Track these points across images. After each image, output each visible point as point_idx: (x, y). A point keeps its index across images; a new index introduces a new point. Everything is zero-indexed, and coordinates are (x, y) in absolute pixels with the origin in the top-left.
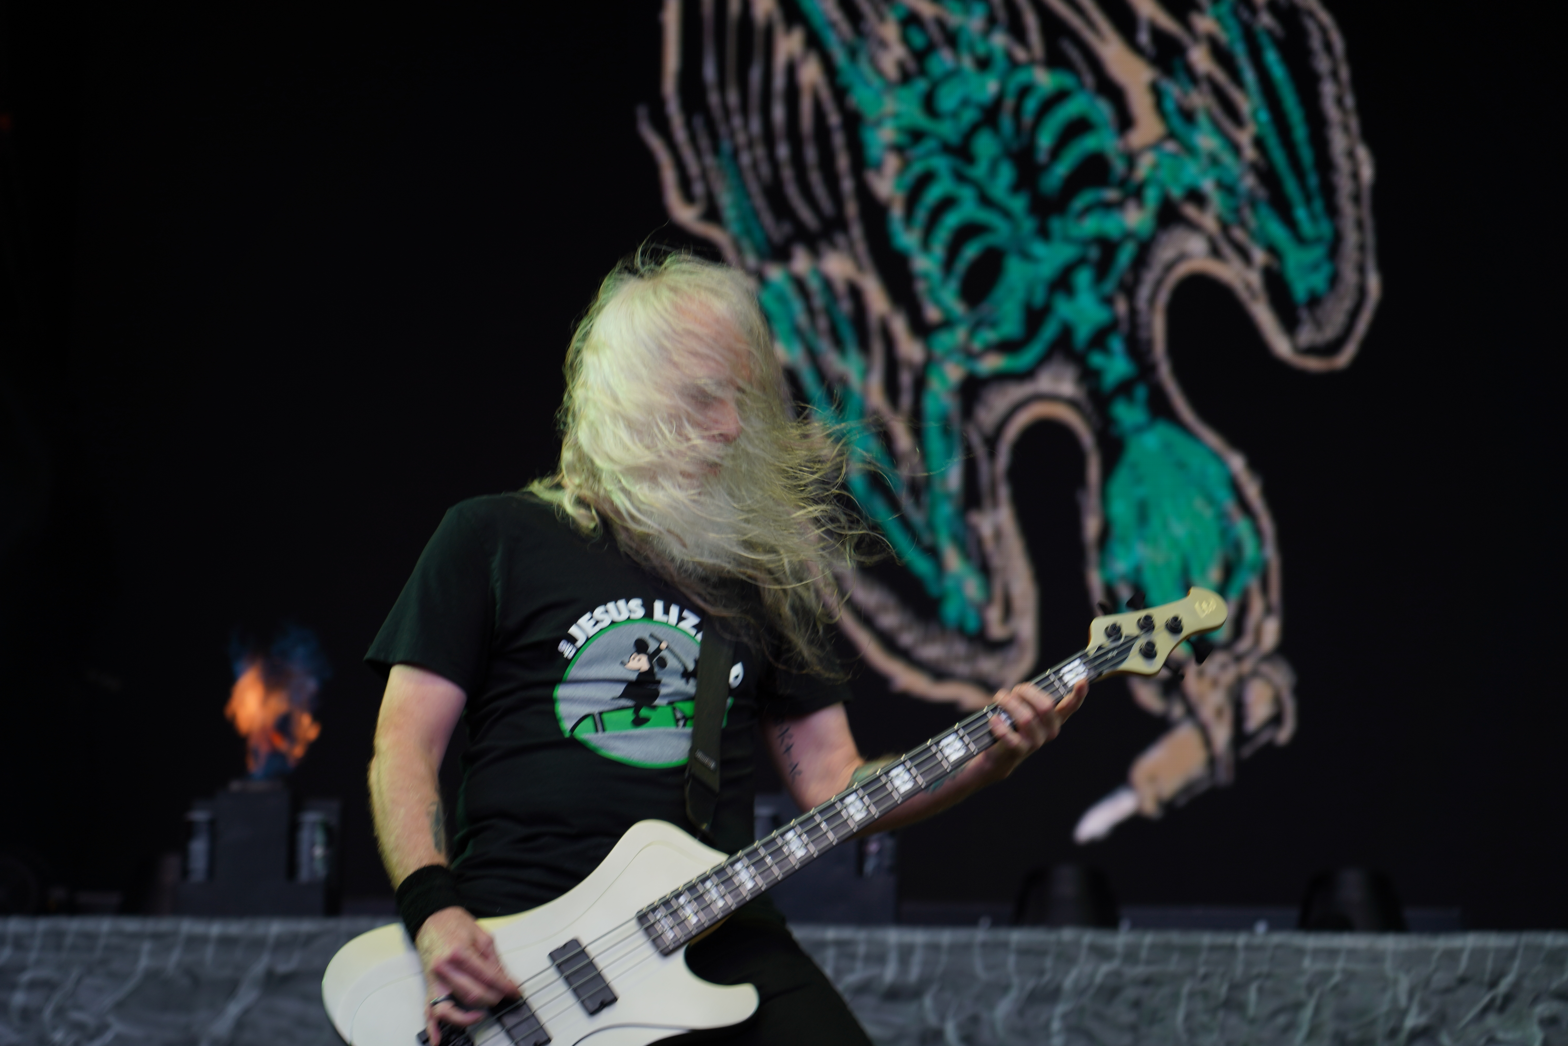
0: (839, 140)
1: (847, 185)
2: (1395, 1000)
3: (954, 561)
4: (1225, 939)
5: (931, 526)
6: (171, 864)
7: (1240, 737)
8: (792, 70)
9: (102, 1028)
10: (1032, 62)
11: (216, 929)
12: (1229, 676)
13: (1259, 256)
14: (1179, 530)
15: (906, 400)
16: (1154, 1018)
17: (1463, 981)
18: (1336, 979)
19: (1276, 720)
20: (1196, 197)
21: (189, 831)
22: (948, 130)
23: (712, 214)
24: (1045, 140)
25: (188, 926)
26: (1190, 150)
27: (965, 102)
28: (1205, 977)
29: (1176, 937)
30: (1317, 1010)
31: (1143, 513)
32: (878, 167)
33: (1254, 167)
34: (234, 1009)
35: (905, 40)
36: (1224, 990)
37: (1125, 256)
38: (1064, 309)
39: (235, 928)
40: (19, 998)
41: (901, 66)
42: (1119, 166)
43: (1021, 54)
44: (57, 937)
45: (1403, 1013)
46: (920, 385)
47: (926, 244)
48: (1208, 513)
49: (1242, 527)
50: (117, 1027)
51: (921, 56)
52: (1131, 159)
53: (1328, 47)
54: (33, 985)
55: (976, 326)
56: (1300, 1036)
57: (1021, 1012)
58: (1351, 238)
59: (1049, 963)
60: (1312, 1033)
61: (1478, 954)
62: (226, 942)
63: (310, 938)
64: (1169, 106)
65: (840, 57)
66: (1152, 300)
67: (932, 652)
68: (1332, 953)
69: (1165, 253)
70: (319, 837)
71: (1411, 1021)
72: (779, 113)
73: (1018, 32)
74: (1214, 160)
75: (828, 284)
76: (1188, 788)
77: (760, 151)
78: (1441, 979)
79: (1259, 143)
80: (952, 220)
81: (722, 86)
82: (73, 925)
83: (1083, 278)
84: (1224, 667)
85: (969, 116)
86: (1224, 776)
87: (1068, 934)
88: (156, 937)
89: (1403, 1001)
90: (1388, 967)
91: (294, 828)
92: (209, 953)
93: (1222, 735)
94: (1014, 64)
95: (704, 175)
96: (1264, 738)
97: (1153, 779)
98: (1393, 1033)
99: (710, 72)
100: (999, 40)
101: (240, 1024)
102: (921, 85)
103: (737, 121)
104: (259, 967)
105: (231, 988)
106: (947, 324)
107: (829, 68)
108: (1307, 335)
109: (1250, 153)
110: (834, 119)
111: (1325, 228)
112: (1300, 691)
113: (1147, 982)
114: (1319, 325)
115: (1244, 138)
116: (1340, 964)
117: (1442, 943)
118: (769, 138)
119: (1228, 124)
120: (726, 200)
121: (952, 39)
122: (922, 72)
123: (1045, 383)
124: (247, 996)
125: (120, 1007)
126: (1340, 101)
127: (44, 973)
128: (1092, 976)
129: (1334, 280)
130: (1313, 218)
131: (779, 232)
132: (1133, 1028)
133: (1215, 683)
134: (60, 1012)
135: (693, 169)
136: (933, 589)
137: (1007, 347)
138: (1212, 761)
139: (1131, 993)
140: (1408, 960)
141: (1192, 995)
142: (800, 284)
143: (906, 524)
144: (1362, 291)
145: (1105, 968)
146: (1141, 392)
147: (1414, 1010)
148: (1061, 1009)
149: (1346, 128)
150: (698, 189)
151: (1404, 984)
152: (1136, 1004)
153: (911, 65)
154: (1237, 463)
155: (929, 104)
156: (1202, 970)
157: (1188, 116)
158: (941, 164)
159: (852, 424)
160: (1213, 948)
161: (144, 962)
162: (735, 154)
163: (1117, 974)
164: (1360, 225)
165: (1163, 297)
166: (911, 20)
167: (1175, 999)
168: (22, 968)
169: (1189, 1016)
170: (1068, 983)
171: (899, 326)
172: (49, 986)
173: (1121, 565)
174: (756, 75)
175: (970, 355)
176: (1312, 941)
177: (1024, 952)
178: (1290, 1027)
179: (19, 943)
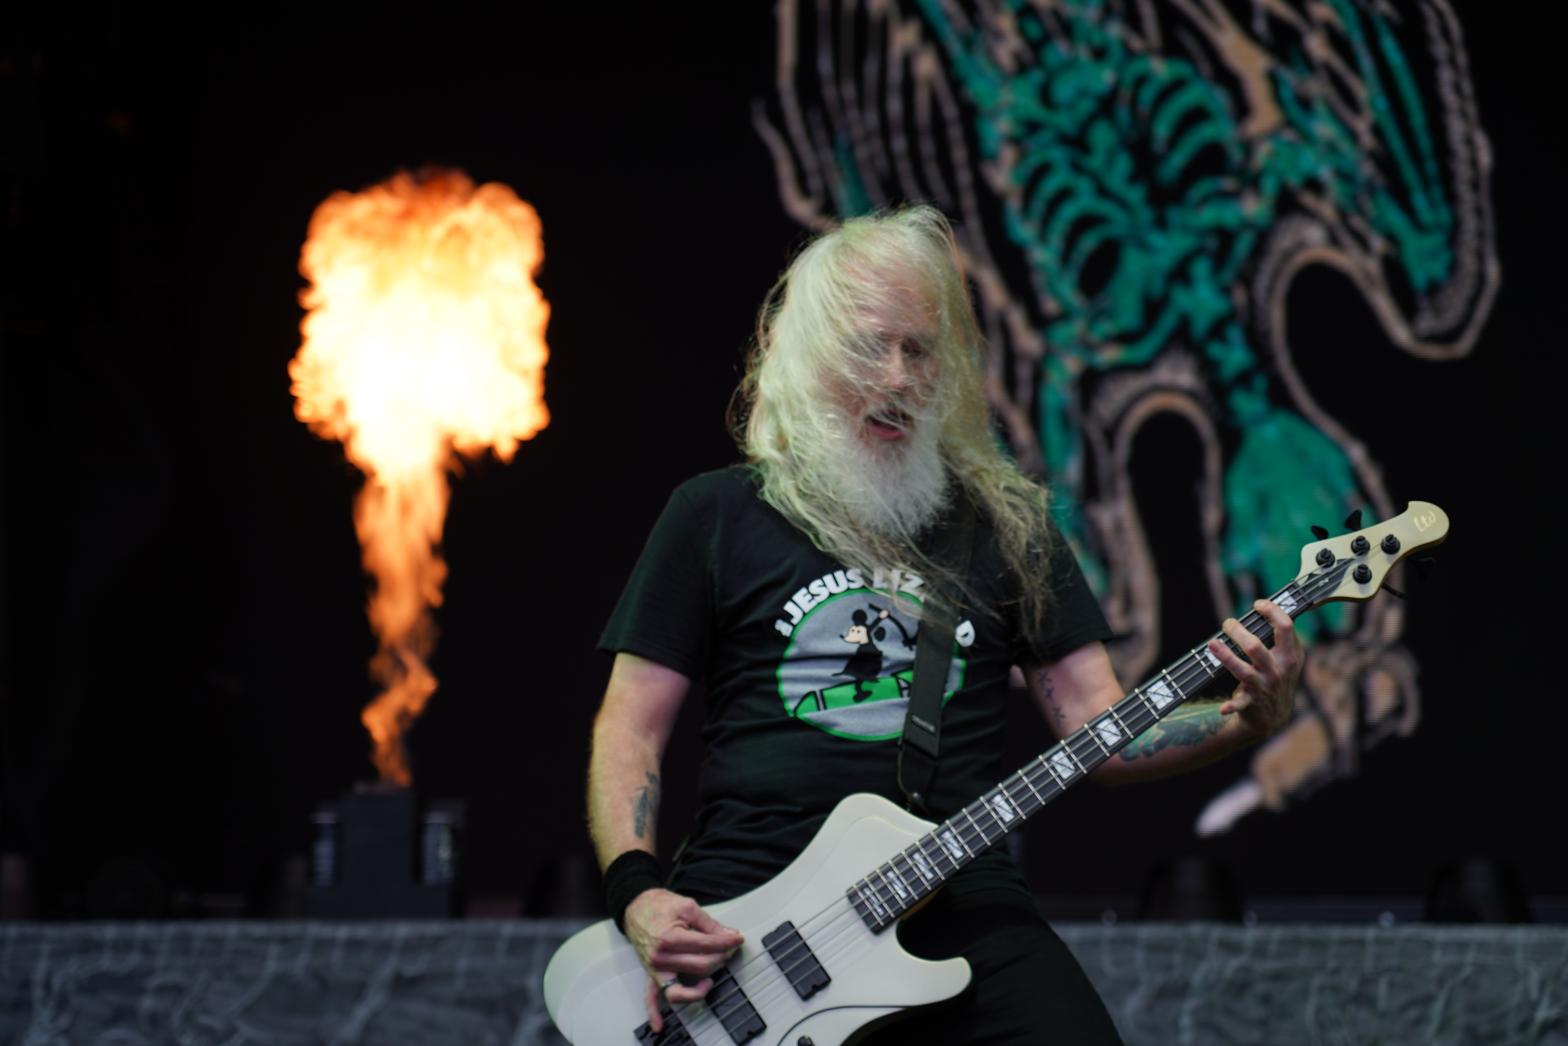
0: (955, 132)
1: (964, 177)
2: (1526, 992)
4: (1354, 932)
6: (295, 869)
7: (1362, 727)
8: (908, 62)
9: (231, 1032)
10: (1149, 52)
11: (343, 932)
12: (1350, 667)
13: (1378, 244)
14: (1299, 519)
15: (1024, 393)
16: (1284, 1013)
18: (1467, 971)
19: (1398, 711)
20: (1314, 185)
21: (314, 833)
22: (1065, 121)
23: (829, 208)
24: (1162, 129)
25: (316, 929)
26: (1306, 138)
27: (1082, 93)
28: (1336, 971)
29: (1305, 931)
30: (1448, 1003)
31: (1263, 504)
32: (994, 158)
33: (1373, 156)
34: (361, 1013)
35: (1021, 31)
36: (1354, 984)
37: (1243, 246)
38: (1182, 299)
39: (363, 931)
40: (147, 1003)
41: (1018, 58)
42: (1236, 155)
43: (1136, 43)
44: (184, 941)
45: (1534, 1006)
46: (1038, 377)
47: (1043, 236)
48: (1328, 502)
50: (246, 1031)
51: (1036, 46)
52: (1248, 147)
53: (1445, 32)
54: (162, 990)
55: (1096, 316)
56: (1430, 1029)
57: (1150, 1006)
58: (1470, 224)
59: (1177, 958)
60: (1444, 1026)
62: (354, 945)
63: (436, 942)
64: (1287, 94)
65: (955, 48)
66: (1270, 290)
68: (1462, 946)
69: (1283, 241)
70: (445, 838)
71: (1543, 1014)
72: (895, 106)
73: (1133, 21)
74: (1331, 148)
76: (1311, 781)
77: (877, 144)
79: (1377, 130)
80: (1069, 212)
81: (838, 79)
82: (200, 930)
83: (1201, 268)
84: (1346, 657)
85: (1086, 107)
86: (1348, 767)
87: (1196, 929)
88: (284, 940)
89: (1534, 993)
90: (1519, 959)
91: (419, 830)
92: (337, 957)
93: (1344, 726)
94: (1130, 54)
95: (822, 170)
96: (1386, 730)
97: (1275, 770)
98: (1525, 1026)
99: (825, 65)
100: (1115, 30)
101: (369, 1027)
102: (1036, 77)
103: (853, 114)
104: (388, 968)
105: (358, 991)
106: (1065, 316)
107: (945, 60)
108: (1427, 323)
109: (1368, 140)
110: (950, 111)
111: (1444, 216)
112: (1424, 681)
113: (1277, 976)
114: (1438, 312)
115: (1362, 125)
116: (1470, 957)
118: (885, 130)
119: (1345, 112)
120: (843, 194)
121: (1068, 29)
122: (1038, 62)
123: (1164, 374)
124: (375, 999)
125: (248, 1012)
126: (1457, 88)
127: (175, 977)
128: (1221, 971)
129: (1454, 267)
130: (1432, 204)
132: (1262, 1023)
133: (1337, 674)
134: (188, 1017)
135: (809, 161)
137: (1125, 338)
138: (1335, 753)
139: (1261, 988)
140: (1538, 952)
141: (1322, 989)
144: (1481, 279)
145: (1234, 963)
146: (1260, 383)
147: (1545, 1002)
148: (1190, 1003)
149: (1464, 114)
150: (815, 183)
151: (1535, 976)
152: (1266, 999)
153: (1028, 56)
154: (1357, 452)
155: (1045, 96)
156: (1332, 964)
157: (1305, 103)
158: (1058, 155)
160: (1343, 942)
161: (271, 966)
162: (851, 148)
163: (1245, 969)
164: (1479, 212)
165: (1282, 287)
166: (1028, 12)
167: (1304, 993)
168: (150, 972)
169: (1319, 1011)
170: (1198, 977)
171: (1017, 319)
172: (175, 990)
173: (1242, 555)
174: (871, 68)
175: (1087, 346)
176: (1441, 934)
177: (1153, 947)
178: (1421, 1021)
179: (147, 948)
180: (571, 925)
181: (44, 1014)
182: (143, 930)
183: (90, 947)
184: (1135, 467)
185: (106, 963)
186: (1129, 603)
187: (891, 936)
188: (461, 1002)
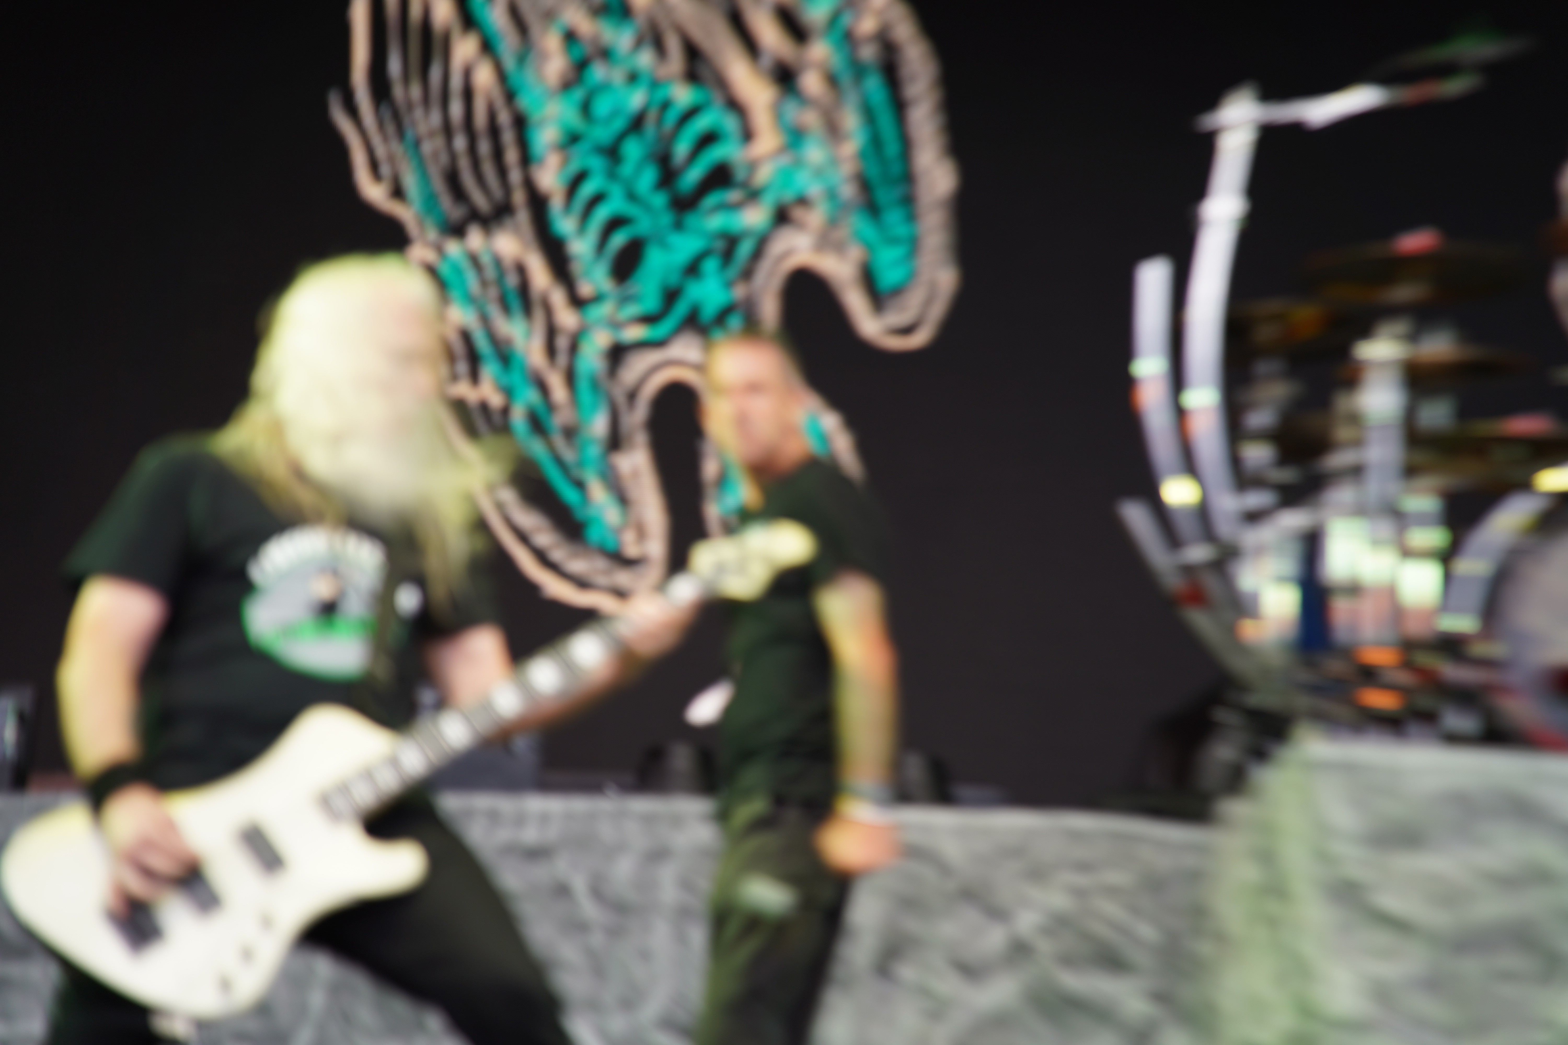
0: (508, 137)
1: (515, 176)
3: (599, 494)
5: (580, 464)
8: (468, 73)
10: (672, 79)
13: (855, 251)
15: (562, 359)
20: (804, 201)
22: (603, 134)
23: (398, 193)
24: (682, 148)
26: (800, 162)
27: (615, 113)
32: (541, 161)
35: (567, 52)
37: (745, 249)
38: (694, 291)
41: (562, 76)
42: (740, 174)
43: (662, 71)
46: (574, 348)
47: (581, 230)
51: (580, 66)
52: (752, 166)
55: (625, 300)
65: (509, 62)
66: (765, 287)
67: (578, 566)
69: (777, 245)
72: (456, 109)
74: (820, 171)
75: (498, 262)
77: (439, 142)
80: (602, 213)
81: (406, 78)
83: (711, 265)
85: (619, 124)
94: (656, 80)
95: (391, 159)
99: (394, 66)
100: (646, 59)
102: (578, 94)
103: (419, 113)
106: (597, 298)
107: (501, 75)
108: (891, 318)
110: (504, 118)
111: (906, 231)
114: (900, 309)
115: (844, 154)
118: (447, 130)
120: (411, 182)
121: (605, 54)
122: (581, 82)
123: (675, 350)
129: (914, 273)
131: (456, 213)
135: (381, 151)
136: (580, 514)
137: (649, 319)
142: (474, 260)
143: (559, 461)
150: (385, 170)
153: (571, 75)
155: (586, 108)
157: (800, 133)
158: (596, 163)
159: (516, 378)
162: (417, 143)
165: (775, 284)
166: (570, 37)
171: (558, 298)
174: (435, 73)
175: (616, 325)
186: (641, 533)
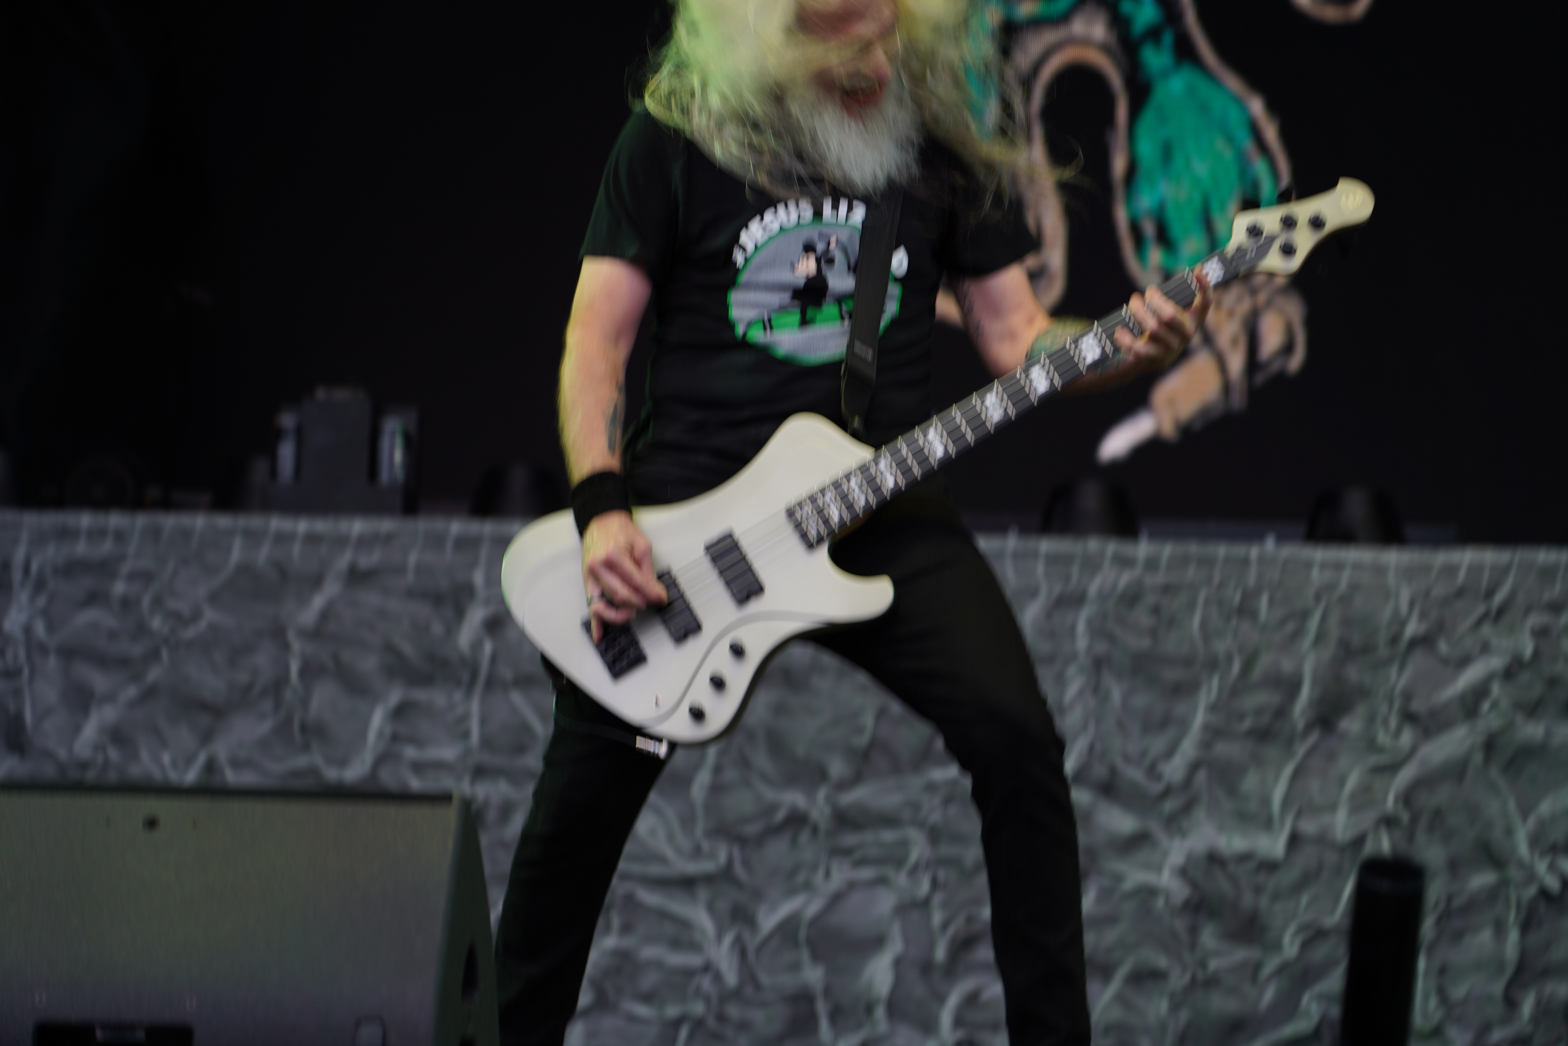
2: (1396, 609)
4: (1238, 550)
6: (259, 468)
7: (1253, 363)
9: (197, 616)
11: (302, 526)
12: (1245, 307)
14: (1201, 168)
16: (1172, 622)
17: (1460, 593)
18: (1342, 589)
19: (1288, 348)
21: (278, 435)
25: (277, 523)
28: (1220, 586)
29: (1194, 548)
30: (1324, 618)
31: (1167, 153)
34: (318, 602)
36: (1237, 598)
39: (321, 525)
40: (119, 588)
44: (155, 531)
45: (1403, 624)
48: (1229, 155)
49: (1260, 168)
50: (210, 615)
54: (132, 576)
56: (1307, 642)
57: (1049, 614)
59: (1075, 570)
60: (1320, 639)
61: (1475, 570)
62: (312, 539)
63: (388, 538)
68: (1339, 566)
70: (399, 443)
71: (1411, 629)
76: (1204, 412)
78: (1439, 591)
82: (169, 521)
84: (1239, 300)
86: (1238, 400)
87: (1093, 544)
88: (248, 533)
89: (1404, 610)
90: (1391, 579)
92: (296, 549)
93: (1236, 363)
96: (1275, 367)
97: (1172, 402)
98: (1394, 640)
101: (325, 615)
104: (343, 561)
105: (317, 581)
112: (1312, 323)
113: (1167, 589)
116: (1345, 576)
117: (1441, 558)
123: (1078, 26)
124: (331, 589)
125: (214, 598)
127: (146, 564)
128: (1114, 586)
132: (1152, 632)
133: (1231, 313)
134: (157, 601)
138: (1227, 388)
139: (1151, 599)
140: (1409, 573)
141: (1207, 602)
145: (1127, 576)
146: (1168, 38)
147: (1414, 619)
148: (1085, 613)
151: (1405, 596)
152: (1156, 610)
154: (1257, 106)
156: (1217, 579)
160: (1228, 559)
161: (236, 555)
163: (1137, 582)
167: (1191, 606)
168: (122, 559)
169: (1204, 623)
170: (1093, 588)
172: (145, 577)
173: (1146, 200)
176: (1320, 554)
177: (1052, 560)
178: (1298, 633)
179: (120, 536)
180: (515, 526)
181: (23, 595)
182: (116, 520)
183: (66, 534)
184: (1049, 114)
185: (81, 548)
187: (823, 552)
188: (411, 594)
